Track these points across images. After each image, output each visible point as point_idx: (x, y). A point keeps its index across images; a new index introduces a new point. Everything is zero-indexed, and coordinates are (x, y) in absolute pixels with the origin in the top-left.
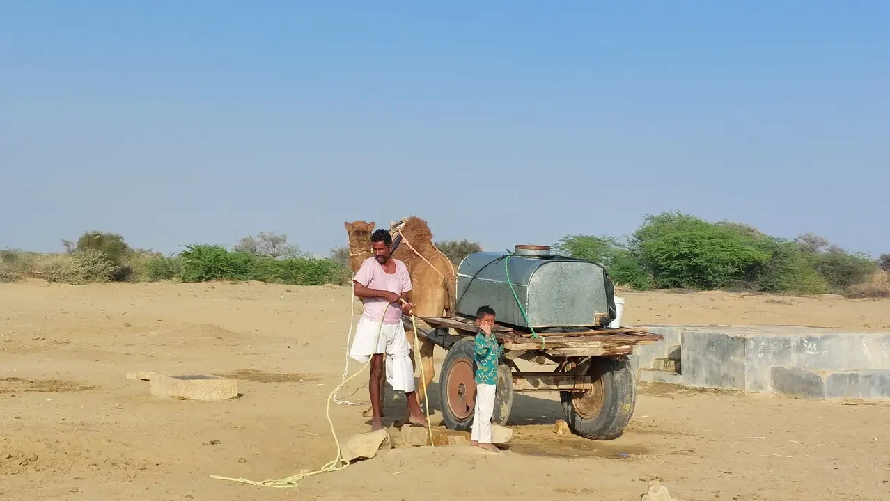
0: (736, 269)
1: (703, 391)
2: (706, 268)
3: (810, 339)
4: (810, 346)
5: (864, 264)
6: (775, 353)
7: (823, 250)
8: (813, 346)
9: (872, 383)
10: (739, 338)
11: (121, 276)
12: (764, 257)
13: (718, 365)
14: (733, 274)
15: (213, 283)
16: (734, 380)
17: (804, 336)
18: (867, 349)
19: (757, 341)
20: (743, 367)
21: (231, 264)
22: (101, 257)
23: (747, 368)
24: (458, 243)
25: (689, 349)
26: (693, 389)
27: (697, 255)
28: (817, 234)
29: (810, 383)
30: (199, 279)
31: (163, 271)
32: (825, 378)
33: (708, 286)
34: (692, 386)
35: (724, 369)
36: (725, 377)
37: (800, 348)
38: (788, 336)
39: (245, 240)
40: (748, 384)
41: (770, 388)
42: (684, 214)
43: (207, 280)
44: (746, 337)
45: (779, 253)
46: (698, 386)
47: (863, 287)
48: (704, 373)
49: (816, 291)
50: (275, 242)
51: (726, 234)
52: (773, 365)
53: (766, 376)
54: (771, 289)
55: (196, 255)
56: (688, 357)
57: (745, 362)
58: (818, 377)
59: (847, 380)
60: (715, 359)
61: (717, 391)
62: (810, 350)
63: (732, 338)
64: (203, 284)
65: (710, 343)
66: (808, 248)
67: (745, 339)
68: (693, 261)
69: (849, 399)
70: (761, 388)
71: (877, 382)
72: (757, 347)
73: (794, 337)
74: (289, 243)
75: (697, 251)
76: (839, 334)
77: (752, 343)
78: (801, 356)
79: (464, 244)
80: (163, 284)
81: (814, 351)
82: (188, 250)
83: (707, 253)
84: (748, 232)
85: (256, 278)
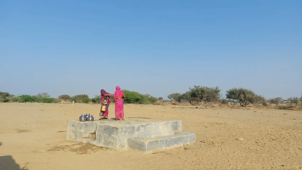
0: (135, 100)
1: (102, 147)
2: (129, 100)
3: (142, 126)
4: (142, 129)
5: (156, 99)
6: (129, 132)
7: (150, 96)
8: (143, 128)
9: (163, 143)
10: (115, 128)
11: (6, 101)
12: (140, 98)
13: (108, 138)
14: (134, 101)
15: (26, 103)
16: (113, 144)
17: (140, 125)
18: (161, 128)
19: (122, 128)
20: (116, 139)
21: (31, 99)
22: (1, 97)
23: (117, 140)
24: (83, 95)
25: (98, 131)
26: (98, 147)
27: (128, 97)
28: (149, 94)
29: (141, 145)
30: (23, 102)
31: (15, 100)
32: (146, 143)
33: (130, 103)
34: (99, 145)
35: (110, 140)
36: (110, 142)
37: (138, 129)
38: (134, 125)
39: (39, 94)
40: (118, 146)
41: (126, 146)
42: (126, 90)
43: (25, 102)
44: (118, 127)
45: (142, 97)
46: (101, 145)
47: (156, 103)
48: (103, 141)
49: (148, 104)
50: (45, 94)
51: (133, 94)
52: (128, 137)
53: (125, 141)
54: (141, 103)
55: (23, 97)
56: (98, 134)
57: (117, 137)
58: (144, 143)
59: (154, 143)
60: (107, 136)
61: (107, 148)
62: (142, 130)
63: (113, 127)
64: (24, 103)
65: (105, 129)
66: (147, 96)
67: (117, 128)
68: (127, 98)
69: (155, 151)
70: (123, 147)
71: (165, 142)
72: (122, 131)
73: (136, 126)
74: (48, 95)
75: (128, 96)
76: (151, 123)
77: (120, 129)
78: (138, 132)
79: (85, 95)
80: (15, 103)
81: (143, 130)
82: (21, 96)
83: (130, 97)
84: (137, 93)
85: (37, 102)
